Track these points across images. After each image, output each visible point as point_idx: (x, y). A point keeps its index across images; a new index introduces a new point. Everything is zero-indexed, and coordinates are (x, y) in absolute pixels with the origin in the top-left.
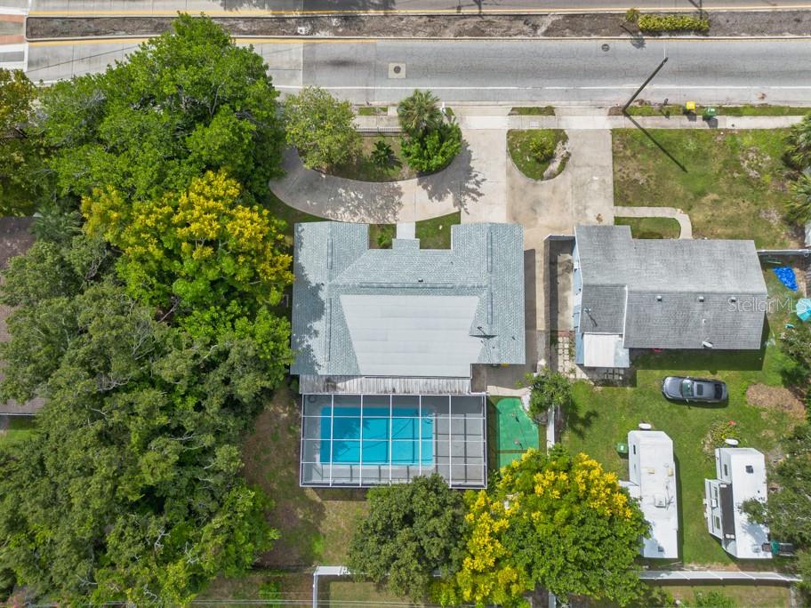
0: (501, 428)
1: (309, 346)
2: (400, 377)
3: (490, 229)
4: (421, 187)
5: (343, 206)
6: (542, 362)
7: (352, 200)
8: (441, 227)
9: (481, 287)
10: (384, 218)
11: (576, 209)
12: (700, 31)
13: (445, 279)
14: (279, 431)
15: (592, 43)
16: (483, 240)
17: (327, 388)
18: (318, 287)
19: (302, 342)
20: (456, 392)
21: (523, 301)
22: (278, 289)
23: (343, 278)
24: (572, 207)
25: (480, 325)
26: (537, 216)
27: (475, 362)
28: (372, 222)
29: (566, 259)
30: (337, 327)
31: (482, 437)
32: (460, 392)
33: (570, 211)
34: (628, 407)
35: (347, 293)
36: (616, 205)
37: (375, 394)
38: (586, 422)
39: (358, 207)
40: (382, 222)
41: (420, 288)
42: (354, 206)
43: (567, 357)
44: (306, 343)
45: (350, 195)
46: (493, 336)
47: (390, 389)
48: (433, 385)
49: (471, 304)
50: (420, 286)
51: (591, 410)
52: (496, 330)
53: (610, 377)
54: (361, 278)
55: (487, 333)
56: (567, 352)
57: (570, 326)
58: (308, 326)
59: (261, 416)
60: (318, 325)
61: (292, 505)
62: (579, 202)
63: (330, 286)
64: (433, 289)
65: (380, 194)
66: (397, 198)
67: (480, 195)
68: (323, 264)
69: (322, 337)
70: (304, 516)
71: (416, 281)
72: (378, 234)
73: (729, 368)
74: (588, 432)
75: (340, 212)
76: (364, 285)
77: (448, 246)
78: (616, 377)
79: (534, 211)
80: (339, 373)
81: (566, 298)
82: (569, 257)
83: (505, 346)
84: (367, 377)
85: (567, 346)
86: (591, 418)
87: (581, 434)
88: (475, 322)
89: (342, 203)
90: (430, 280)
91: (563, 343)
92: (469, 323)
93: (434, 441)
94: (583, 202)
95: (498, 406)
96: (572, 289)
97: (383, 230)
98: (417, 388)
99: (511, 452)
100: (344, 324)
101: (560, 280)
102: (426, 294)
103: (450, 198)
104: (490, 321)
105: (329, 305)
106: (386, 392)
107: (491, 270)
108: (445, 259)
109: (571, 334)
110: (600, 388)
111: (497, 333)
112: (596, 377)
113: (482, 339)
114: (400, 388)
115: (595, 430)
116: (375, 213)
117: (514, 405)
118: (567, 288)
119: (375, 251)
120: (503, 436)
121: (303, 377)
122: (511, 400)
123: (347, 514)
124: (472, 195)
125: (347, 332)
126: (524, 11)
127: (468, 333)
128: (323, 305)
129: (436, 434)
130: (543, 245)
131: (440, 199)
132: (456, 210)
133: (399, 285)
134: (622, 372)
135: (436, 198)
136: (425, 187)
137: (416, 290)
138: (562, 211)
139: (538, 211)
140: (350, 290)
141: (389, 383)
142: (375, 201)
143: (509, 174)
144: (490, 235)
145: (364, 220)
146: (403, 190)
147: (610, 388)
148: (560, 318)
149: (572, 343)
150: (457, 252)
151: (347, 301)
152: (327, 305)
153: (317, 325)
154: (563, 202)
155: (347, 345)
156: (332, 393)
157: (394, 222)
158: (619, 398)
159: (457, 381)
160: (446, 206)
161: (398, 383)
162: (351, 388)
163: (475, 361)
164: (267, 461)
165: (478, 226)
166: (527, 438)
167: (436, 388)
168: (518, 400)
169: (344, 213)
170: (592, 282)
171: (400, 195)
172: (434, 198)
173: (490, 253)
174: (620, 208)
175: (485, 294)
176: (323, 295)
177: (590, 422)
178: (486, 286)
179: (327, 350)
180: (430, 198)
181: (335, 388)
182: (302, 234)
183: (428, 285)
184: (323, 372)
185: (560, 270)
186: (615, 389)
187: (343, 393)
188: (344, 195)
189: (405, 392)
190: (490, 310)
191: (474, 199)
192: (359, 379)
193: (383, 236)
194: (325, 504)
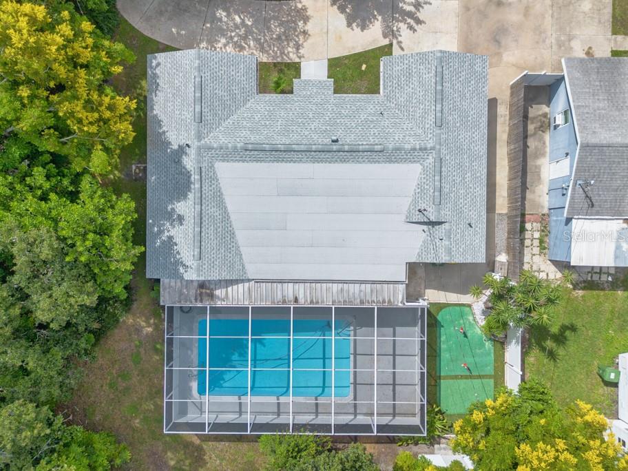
0: (443, 346)
1: (170, 238)
2: (304, 281)
3: (441, 60)
4: (335, 7)
5: (223, 35)
6: (502, 258)
7: (237, 27)
8: (364, 67)
9: (426, 149)
10: (283, 53)
11: (558, 40)
13: (371, 139)
14: (142, 350)
16: (429, 77)
17: (200, 297)
18: (182, 150)
19: (161, 232)
20: (384, 301)
21: (485, 170)
22: (106, 150)
23: (218, 138)
24: (552, 37)
25: (422, 206)
26: (502, 50)
27: (413, 260)
28: (265, 60)
29: (540, 113)
30: (211, 210)
31: (417, 359)
32: (389, 301)
33: (548, 42)
34: (619, 318)
35: (225, 158)
36: (615, 33)
37: (269, 304)
38: (560, 339)
39: (245, 38)
40: (279, 60)
41: (335, 152)
42: (240, 36)
43: (536, 250)
44: (166, 234)
45: (233, 20)
46: (440, 223)
47: (291, 297)
48: (351, 291)
49: (410, 175)
50: (335, 148)
51: (567, 323)
52: (446, 214)
53: (596, 277)
54: (246, 136)
55: (433, 218)
56: (536, 243)
57: (543, 207)
58: (170, 207)
59: (116, 331)
60: (185, 207)
61: (160, 448)
62: (561, 29)
63: (199, 148)
64: (353, 154)
65: (276, 18)
66: (301, 24)
67: (419, 22)
68: (188, 115)
69: (189, 226)
70: (178, 462)
71: (328, 141)
72: (274, 77)
74: (561, 352)
75: (220, 45)
76: (250, 147)
77: (374, 90)
78: (604, 277)
79: (498, 42)
80: (214, 276)
81: (538, 168)
82: (545, 109)
83: (458, 236)
84: (257, 281)
85: (537, 235)
86: (568, 333)
87: (552, 355)
88: (415, 202)
89: (222, 32)
90: (348, 139)
91: (533, 230)
92: (406, 203)
93: (352, 370)
94: (568, 29)
95: (439, 318)
96: (548, 155)
97: (281, 71)
98: (329, 297)
99: (456, 377)
100: (221, 204)
101: (532, 143)
102: (343, 161)
103: (377, 26)
104: (437, 201)
105: (197, 177)
106: (284, 302)
107: (440, 124)
108: (371, 108)
109: (544, 219)
110: (581, 293)
111: (448, 218)
112: (574, 276)
113: (425, 227)
114: (304, 296)
115: (571, 349)
116: (270, 46)
117: (462, 316)
118: (540, 154)
119: (268, 97)
120: (445, 356)
121: (165, 281)
122: (458, 308)
123: (236, 460)
124: (409, 20)
125: (226, 216)
127: (404, 218)
128: (190, 177)
129: (355, 354)
130: (508, 92)
131: (363, 27)
132: (386, 42)
133: (303, 147)
134: (612, 271)
135: (357, 26)
136: (341, 9)
137: (328, 155)
138: (537, 43)
139: (503, 43)
140: (230, 154)
141: (289, 290)
142: (269, 29)
144: (439, 69)
145: (253, 55)
146: (309, 13)
147: (595, 292)
148: (529, 195)
149: (545, 231)
150: (388, 98)
151: (226, 171)
152: (195, 177)
153: (182, 208)
154: (539, 31)
155: (227, 236)
156: (207, 304)
157: (297, 60)
158: (607, 306)
159: (385, 286)
160: (371, 36)
161: (302, 291)
162: (235, 296)
164: (127, 389)
165: (423, 57)
166: (477, 359)
167: (356, 295)
168: (468, 309)
169: (225, 46)
170: (593, 140)
171: (306, 19)
172: (354, 25)
173: (439, 97)
174: (620, 38)
175: (431, 160)
176: (189, 162)
177: (565, 338)
178: (433, 148)
179: (197, 244)
180: (349, 25)
181: (212, 296)
182: (157, 71)
183: (346, 148)
184: (191, 275)
185: (531, 127)
186: (602, 293)
187: (224, 304)
188: (225, 19)
189: (312, 302)
190: (437, 183)
191: (411, 28)
192: (247, 285)
193: (280, 78)
194: (205, 447)
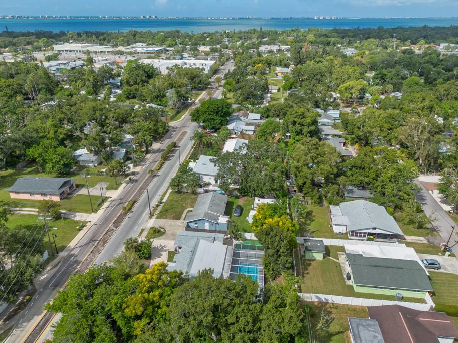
2: (225, 263)
12: (135, 202)
15: (126, 220)
24: (177, 227)
32: (232, 249)
37: (230, 269)
47: (228, 265)
48: (229, 255)
49: (203, 241)
67: (165, 246)
73: (233, 206)
84: (223, 270)
88: (209, 241)
92: (209, 243)
94: (176, 225)
98: (229, 258)
103: (162, 253)
106: (229, 267)
114: (228, 263)
124: (164, 248)
126: (106, 231)
127: (212, 244)
131: (161, 255)
136: (155, 259)
141: (226, 266)
143: (160, 239)
154: (175, 229)
159: (228, 249)
160: (165, 254)
163: (222, 243)
172: (160, 257)
189: (230, 261)
